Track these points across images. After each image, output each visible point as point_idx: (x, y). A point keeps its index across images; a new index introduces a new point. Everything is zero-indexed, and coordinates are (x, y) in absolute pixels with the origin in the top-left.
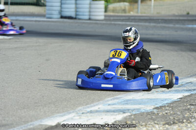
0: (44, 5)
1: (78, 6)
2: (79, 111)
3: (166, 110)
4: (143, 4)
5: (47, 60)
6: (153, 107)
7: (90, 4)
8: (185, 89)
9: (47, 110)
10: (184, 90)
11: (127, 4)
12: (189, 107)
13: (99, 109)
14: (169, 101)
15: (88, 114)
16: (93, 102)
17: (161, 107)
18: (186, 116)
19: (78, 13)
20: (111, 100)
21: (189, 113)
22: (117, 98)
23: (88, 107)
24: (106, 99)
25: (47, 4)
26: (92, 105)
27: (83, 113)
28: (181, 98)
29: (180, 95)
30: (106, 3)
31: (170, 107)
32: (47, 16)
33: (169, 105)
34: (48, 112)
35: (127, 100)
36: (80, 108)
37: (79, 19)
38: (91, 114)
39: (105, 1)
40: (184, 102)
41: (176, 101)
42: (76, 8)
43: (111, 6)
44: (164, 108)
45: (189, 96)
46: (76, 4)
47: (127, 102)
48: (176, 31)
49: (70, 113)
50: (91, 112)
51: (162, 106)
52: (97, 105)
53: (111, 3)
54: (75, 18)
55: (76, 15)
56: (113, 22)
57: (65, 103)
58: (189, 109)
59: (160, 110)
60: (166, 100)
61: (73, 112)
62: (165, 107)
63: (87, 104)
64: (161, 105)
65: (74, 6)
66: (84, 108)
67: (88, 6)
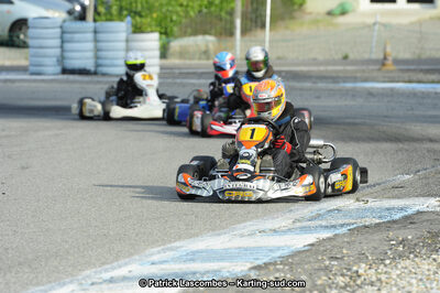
0: (24, 45)
1: (100, 45)
2: (83, 279)
3: (278, 270)
4: (247, 38)
5: (23, 168)
6: (249, 265)
7: (127, 41)
8: (324, 223)
9: (13, 280)
10: (321, 227)
11: (210, 38)
12: (327, 263)
13: (128, 275)
14: (286, 252)
15: (104, 286)
16: (117, 258)
17: (266, 265)
18: (319, 282)
19: (100, 62)
20: (159, 252)
21: (326, 275)
22: (172, 249)
23: (106, 271)
24: (147, 252)
25: (30, 42)
26: (115, 264)
27: (93, 284)
28: (312, 245)
29: (311, 238)
30: (164, 37)
31: (286, 265)
32: (32, 69)
33: (284, 260)
34: (15, 283)
35: (194, 253)
36: (87, 272)
37: (104, 75)
38: (111, 285)
39: (161, 33)
40: (317, 253)
41: (300, 252)
42: (97, 50)
43: (176, 45)
44: (272, 268)
45: (329, 239)
46: (96, 41)
47: (193, 256)
48: (318, 97)
49: (64, 284)
50: (112, 280)
51: (270, 264)
52: (126, 264)
53: (176, 37)
54: (95, 73)
55: (97, 65)
56: (178, 81)
57: (56, 263)
58: (326, 268)
59: (262, 272)
60: (279, 248)
61: (71, 282)
62: (275, 264)
63: (103, 264)
64: (266, 260)
65: (90, 45)
66: (95, 272)
67: (123, 45)
